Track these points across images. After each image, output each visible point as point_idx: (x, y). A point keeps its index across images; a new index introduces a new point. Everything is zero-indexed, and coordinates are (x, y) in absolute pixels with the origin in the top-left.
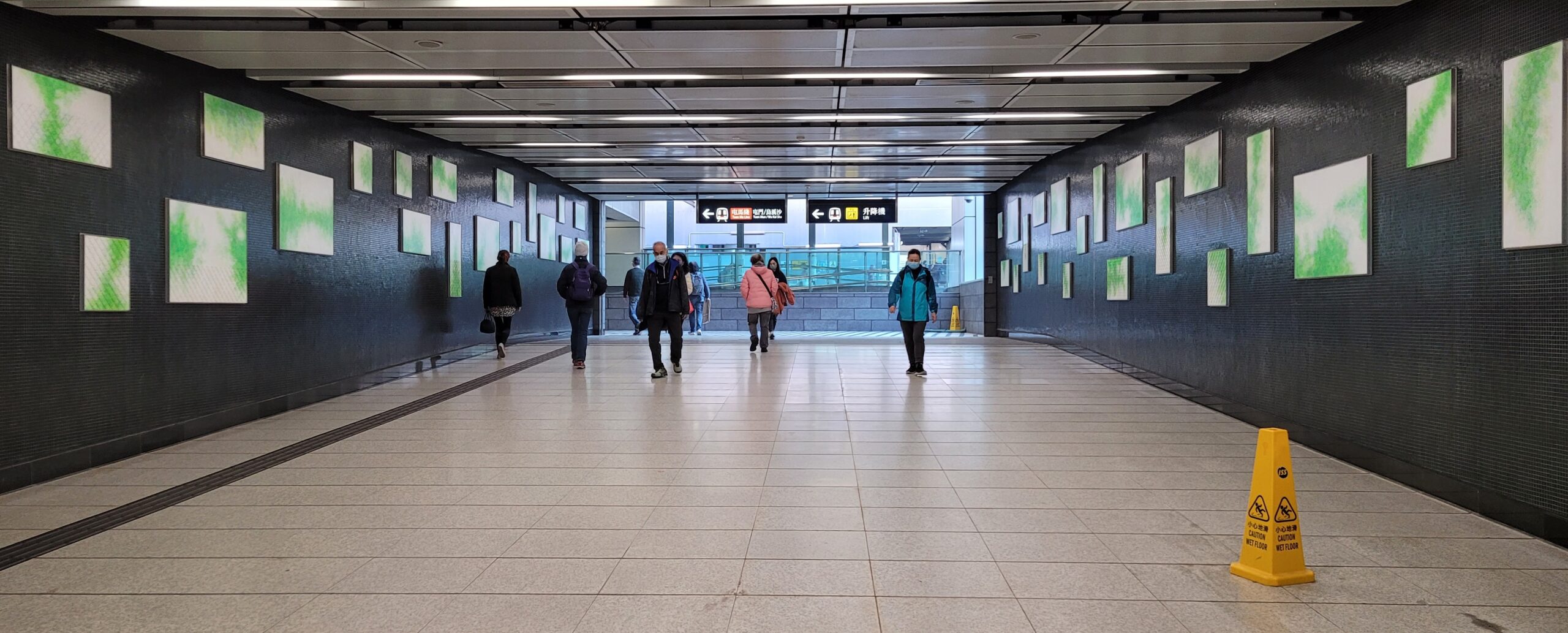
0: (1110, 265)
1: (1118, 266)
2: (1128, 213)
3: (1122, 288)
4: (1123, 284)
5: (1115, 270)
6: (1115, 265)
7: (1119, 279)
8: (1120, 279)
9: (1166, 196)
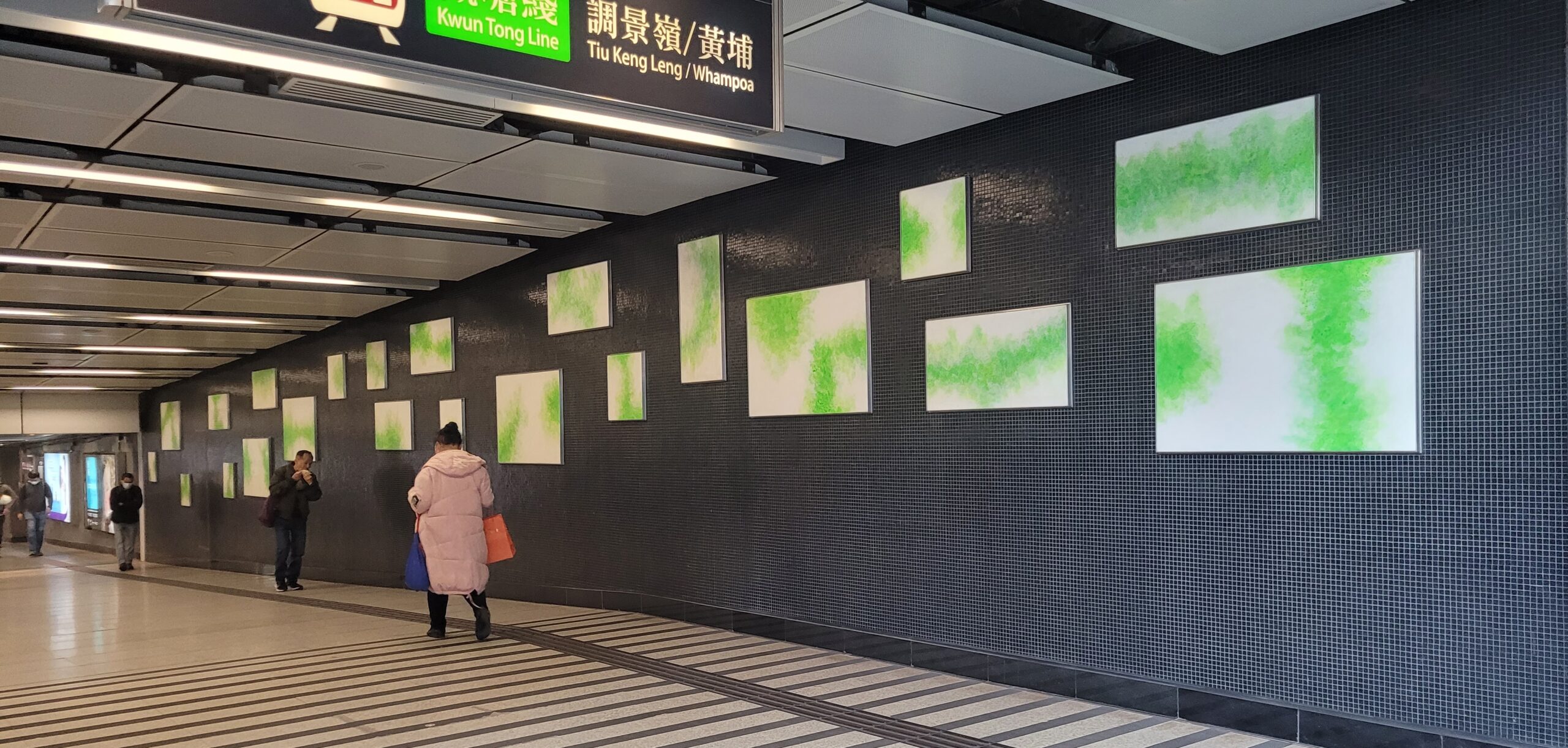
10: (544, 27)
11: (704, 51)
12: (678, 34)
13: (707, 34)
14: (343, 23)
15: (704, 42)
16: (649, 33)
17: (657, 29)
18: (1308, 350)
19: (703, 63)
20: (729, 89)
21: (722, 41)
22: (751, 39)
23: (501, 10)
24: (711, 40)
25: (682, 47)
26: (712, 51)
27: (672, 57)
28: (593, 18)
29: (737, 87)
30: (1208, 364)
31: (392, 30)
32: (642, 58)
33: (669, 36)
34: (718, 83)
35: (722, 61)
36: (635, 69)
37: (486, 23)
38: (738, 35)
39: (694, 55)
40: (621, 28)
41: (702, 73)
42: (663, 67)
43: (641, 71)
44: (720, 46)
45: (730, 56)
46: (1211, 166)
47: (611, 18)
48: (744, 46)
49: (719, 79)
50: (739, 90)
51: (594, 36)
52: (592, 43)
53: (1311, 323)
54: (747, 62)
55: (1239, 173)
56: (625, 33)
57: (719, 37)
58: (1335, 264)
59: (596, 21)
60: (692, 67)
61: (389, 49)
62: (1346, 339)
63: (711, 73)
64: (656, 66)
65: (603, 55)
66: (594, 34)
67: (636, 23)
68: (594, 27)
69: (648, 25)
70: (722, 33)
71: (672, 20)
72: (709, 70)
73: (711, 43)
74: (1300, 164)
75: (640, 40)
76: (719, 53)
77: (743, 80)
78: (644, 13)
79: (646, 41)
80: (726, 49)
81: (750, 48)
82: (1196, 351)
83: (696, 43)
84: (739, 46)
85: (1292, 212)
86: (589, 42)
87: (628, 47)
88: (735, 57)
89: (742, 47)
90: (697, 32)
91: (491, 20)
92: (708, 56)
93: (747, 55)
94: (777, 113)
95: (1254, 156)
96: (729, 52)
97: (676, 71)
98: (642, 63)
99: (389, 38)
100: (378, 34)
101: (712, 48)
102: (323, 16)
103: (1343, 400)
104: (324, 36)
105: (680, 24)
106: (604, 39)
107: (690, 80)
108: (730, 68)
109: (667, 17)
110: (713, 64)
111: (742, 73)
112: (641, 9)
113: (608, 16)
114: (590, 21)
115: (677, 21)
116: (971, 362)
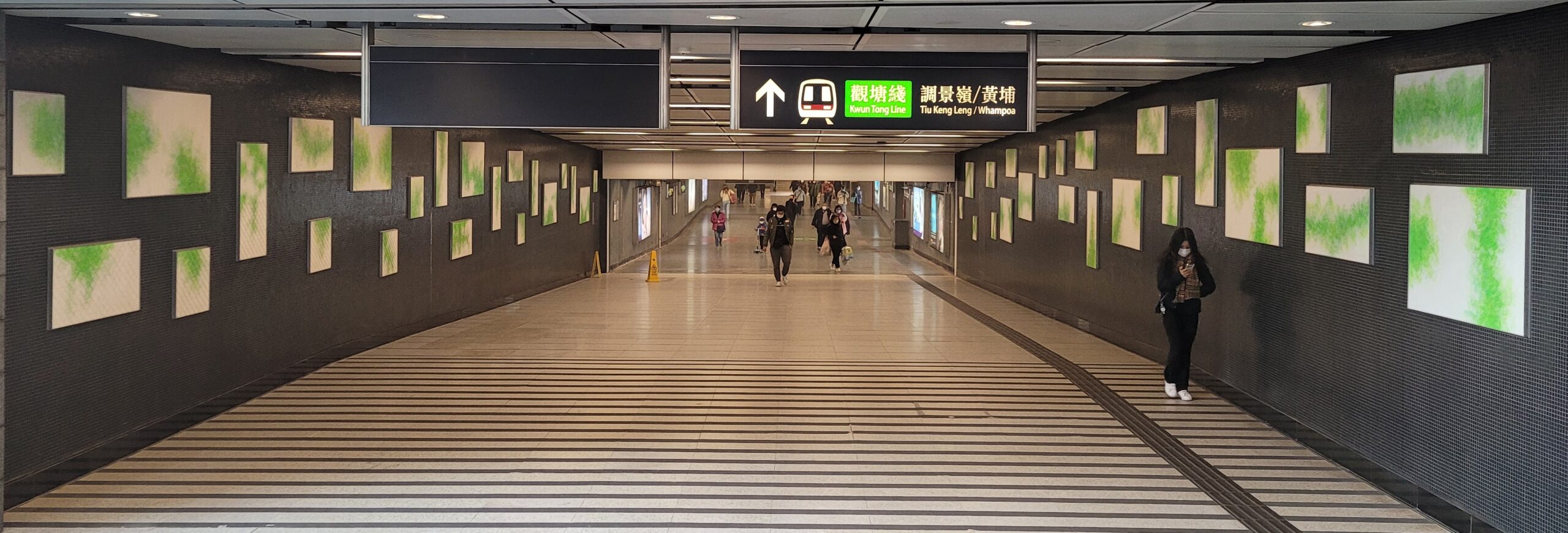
0: (455, 228)
1: (462, 228)
2: (472, 184)
3: (467, 246)
4: (467, 241)
5: (460, 232)
6: (460, 227)
7: (463, 239)
8: (466, 238)
9: (499, 178)
10: (900, 105)
11: (985, 99)
12: (970, 94)
13: (987, 91)
14: (811, 120)
15: (985, 95)
16: (954, 97)
17: (958, 93)
18: (1478, 249)
19: (984, 105)
20: (1000, 115)
21: (996, 92)
22: (1015, 87)
23: (879, 101)
24: (990, 93)
25: (972, 100)
26: (990, 98)
27: (967, 105)
28: (923, 95)
29: (1005, 113)
30: (1433, 249)
31: (830, 119)
32: (949, 109)
33: (965, 96)
34: (993, 113)
35: (996, 102)
36: (946, 115)
37: (871, 108)
38: (1006, 87)
39: (980, 102)
40: (938, 97)
41: (983, 110)
42: (961, 111)
43: (949, 115)
44: (995, 95)
45: (1001, 99)
46: (1437, 104)
47: (933, 94)
48: (1010, 92)
49: (993, 111)
50: (1006, 115)
51: (924, 104)
52: (922, 107)
53: (1479, 230)
54: (1012, 100)
55: (1450, 111)
56: (940, 99)
57: (995, 90)
58: (1492, 190)
59: (925, 96)
60: (977, 108)
61: (830, 127)
62: (1495, 246)
63: (989, 109)
64: (957, 111)
65: (928, 111)
66: (924, 102)
67: (946, 93)
68: (924, 99)
69: (953, 93)
70: (996, 88)
71: (967, 88)
72: (988, 107)
73: (990, 94)
74: (1477, 113)
75: (948, 101)
76: (994, 98)
77: (1009, 109)
78: (951, 87)
79: (952, 101)
80: (998, 95)
81: (1014, 93)
82: (1428, 238)
83: (981, 96)
84: (1006, 93)
85: (1473, 146)
86: (921, 106)
87: (942, 105)
88: (1004, 99)
89: (1009, 93)
90: (981, 90)
91: (873, 106)
92: (988, 101)
93: (1012, 97)
94: (1030, 124)
95: (1456, 102)
96: (1000, 97)
97: (969, 112)
98: (949, 111)
99: (829, 122)
100: (825, 121)
101: (990, 97)
102: (804, 118)
103: (1492, 291)
104: (805, 127)
105: (971, 89)
106: (930, 104)
107: (977, 115)
108: (1001, 104)
109: (964, 87)
110: (991, 105)
111: (1009, 106)
112: (949, 86)
113: (931, 93)
114: (922, 97)
115: (969, 87)
116: (1327, 221)
